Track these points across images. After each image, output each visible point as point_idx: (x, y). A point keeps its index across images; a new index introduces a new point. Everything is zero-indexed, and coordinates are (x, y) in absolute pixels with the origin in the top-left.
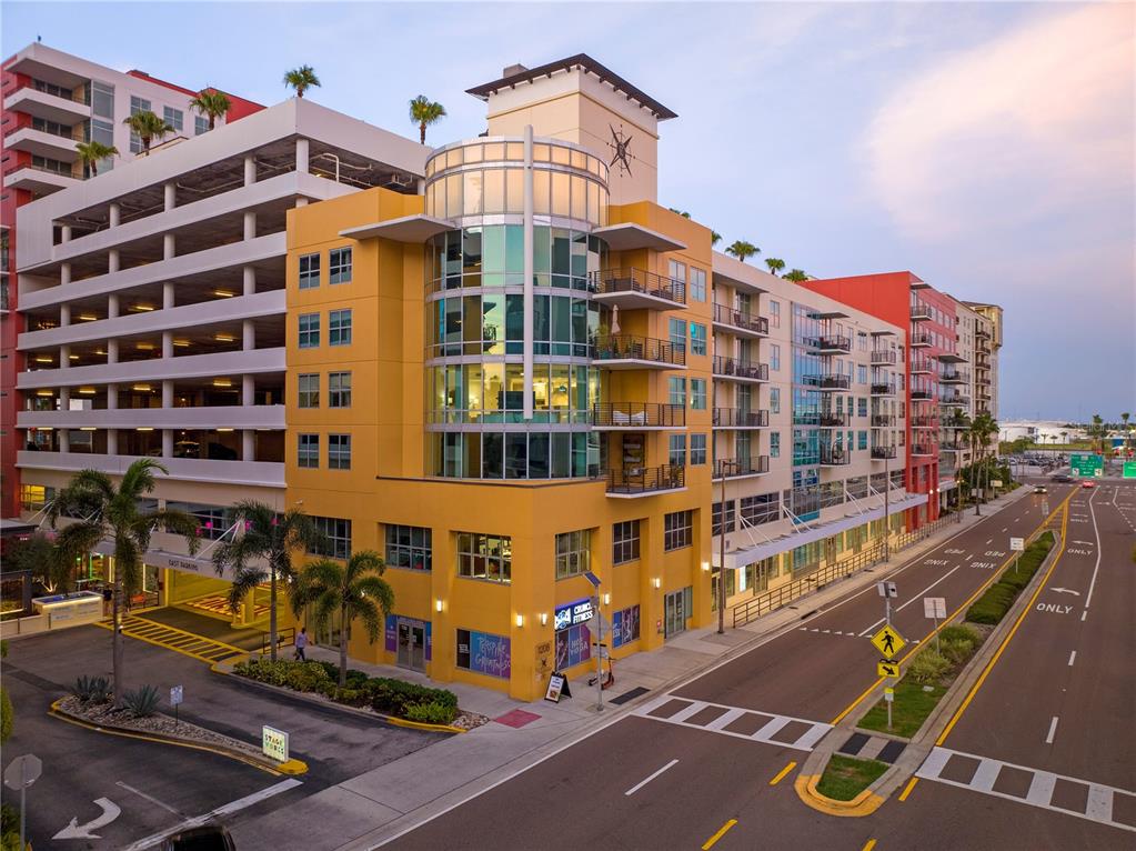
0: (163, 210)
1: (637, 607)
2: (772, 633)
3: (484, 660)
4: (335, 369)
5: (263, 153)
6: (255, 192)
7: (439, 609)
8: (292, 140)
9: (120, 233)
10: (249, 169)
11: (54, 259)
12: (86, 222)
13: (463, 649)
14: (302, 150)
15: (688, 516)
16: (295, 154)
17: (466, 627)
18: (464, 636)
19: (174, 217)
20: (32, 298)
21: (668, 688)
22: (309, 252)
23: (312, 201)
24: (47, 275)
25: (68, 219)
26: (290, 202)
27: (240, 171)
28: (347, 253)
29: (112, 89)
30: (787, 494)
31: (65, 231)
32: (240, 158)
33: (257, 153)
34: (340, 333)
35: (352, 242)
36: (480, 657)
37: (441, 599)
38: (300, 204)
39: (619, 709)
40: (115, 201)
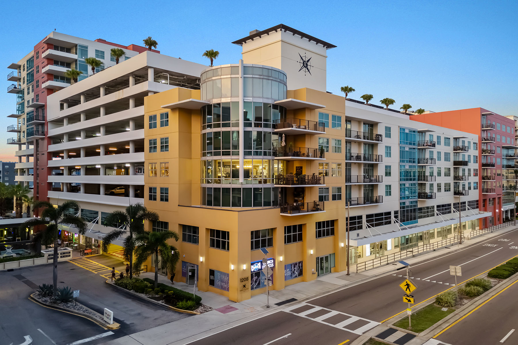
0: (100, 97)
1: (301, 262)
2: (376, 276)
3: (219, 283)
4: (162, 161)
5: (136, 73)
6: (134, 89)
7: (201, 261)
8: (146, 68)
9: (85, 106)
10: (131, 80)
11: (61, 116)
12: (73, 101)
13: (212, 277)
14: (151, 73)
15: (332, 223)
16: (147, 74)
17: (213, 268)
18: (212, 272)
19: (104, 99)
20: (53, 131)
21: (307, 299)
22: (152, 114)
23: (155, 93)
24: (59, 122)
25: (66, 100)
26: (146, 93)
27: (128, 81)
28: (167, 115)
29: (87, 47)
30: (396, 212)
31: (65, 105)
32: (128, 76)
33: (134, 74)
34: (165, 146)
35: (169, 110)
36: (218, 282)
37: (202, 256)
38: (150, 94)
39: (277, 308)
40: (82, 93)
